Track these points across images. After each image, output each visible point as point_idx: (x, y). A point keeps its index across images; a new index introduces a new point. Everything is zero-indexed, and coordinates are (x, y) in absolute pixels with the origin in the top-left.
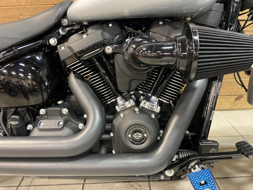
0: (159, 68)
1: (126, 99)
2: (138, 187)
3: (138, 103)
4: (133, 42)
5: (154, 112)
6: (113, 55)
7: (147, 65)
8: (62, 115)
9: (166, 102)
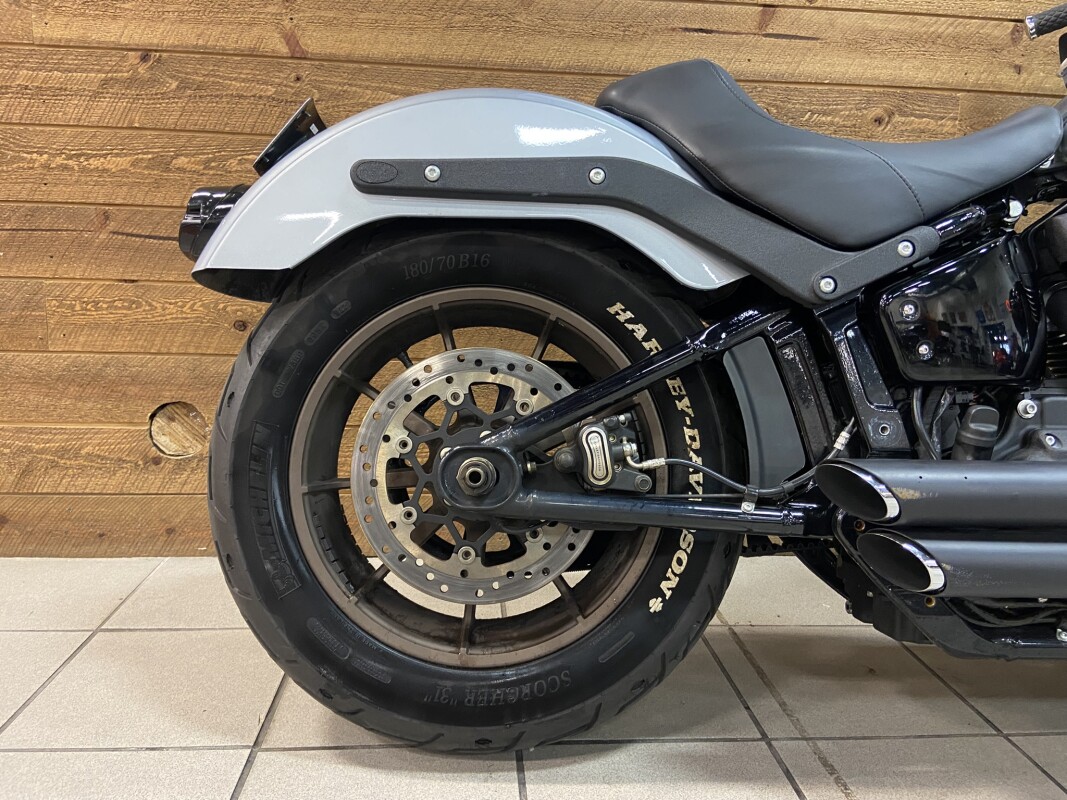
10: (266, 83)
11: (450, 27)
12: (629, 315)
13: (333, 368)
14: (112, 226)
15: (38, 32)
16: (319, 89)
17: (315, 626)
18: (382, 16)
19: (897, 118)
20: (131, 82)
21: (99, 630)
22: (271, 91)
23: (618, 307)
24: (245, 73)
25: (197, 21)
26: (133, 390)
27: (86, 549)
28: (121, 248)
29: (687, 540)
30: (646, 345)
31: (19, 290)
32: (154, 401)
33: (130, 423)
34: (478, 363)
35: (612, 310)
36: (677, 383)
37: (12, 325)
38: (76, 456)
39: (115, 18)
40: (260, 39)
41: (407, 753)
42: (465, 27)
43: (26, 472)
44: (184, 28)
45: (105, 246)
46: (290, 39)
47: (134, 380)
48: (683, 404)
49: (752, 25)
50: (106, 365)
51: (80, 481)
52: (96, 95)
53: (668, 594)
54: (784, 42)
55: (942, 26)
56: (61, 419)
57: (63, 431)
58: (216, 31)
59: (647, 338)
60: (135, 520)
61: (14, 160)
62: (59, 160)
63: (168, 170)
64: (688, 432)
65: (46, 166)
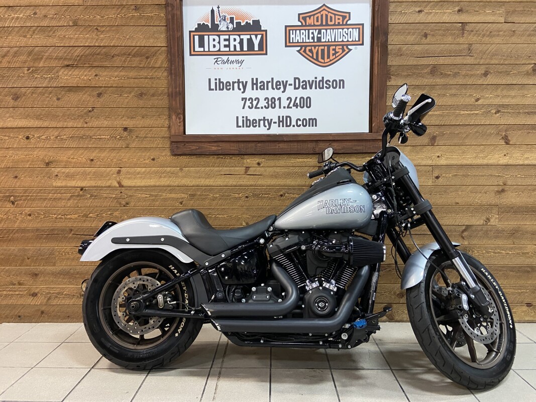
0: (336, 259)
1: (312, 282)
2: (320, 372)
3: (321, 285)
4: (318, 244)
5: (333, 291)
6: (305, 251)
7: (327, 257)
8: (267, 292)
9: (342, 287)
10: (113, 194)
11: (161, 177)
12: (173, 268)
13: (109, 281)
14: (73, 233)
15: (54, 184)
16: (127, 195)
17: (103, 340)
18: (143, 176)
19: (286, 195)
20: (78, 196)
21: (64, 342)
22: (114, 196)
23: (171, 266)
24: (108, 192)
25: (95, 180)
26: (78, 276)
27: (64, 320)
28: (75, 238)
29: (184, 320)
30: (177, 275)
31: (49, 249)
32: (83, 279)
33: (77, 285)
34: (140, 279)
35: (170, 267)
36: (183, 283)
37: (46, 259)
38: (62, 294)
39: (74, 180)
40: (111, 183)
41: (125, 370)
42: (165, 177)
43: (49, 299)
44: (92, 182)
45: (71, 238)
46: (119, 183)
47: (78, 273)
48: (185, 288)
49: (243, 172)
50: (70, 269)
51: (63, 301)
52: (69, 199)
53: (179, 332)
54: (252, 176)
55: (297, 170)
56: (59, 284)
57: (59, 288)
58: (100, 182)
59: (177, 273)
60: (77, 312)
61: (48, 217)
62: (59, 216)
63: (87, 217)
64: (185, 294)
65: (56, 218)
